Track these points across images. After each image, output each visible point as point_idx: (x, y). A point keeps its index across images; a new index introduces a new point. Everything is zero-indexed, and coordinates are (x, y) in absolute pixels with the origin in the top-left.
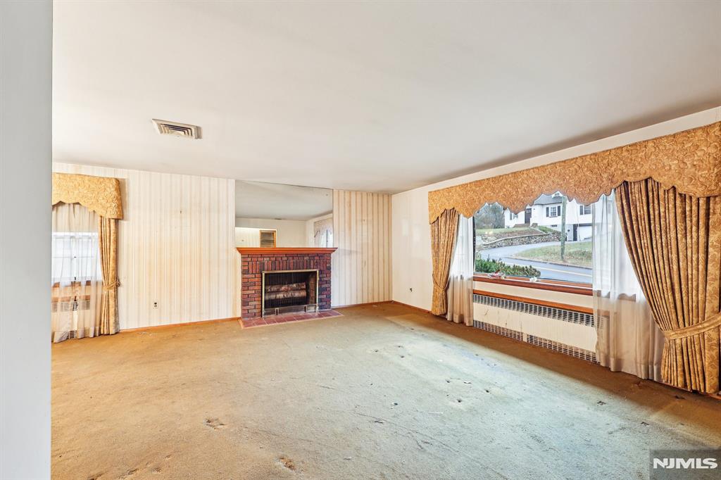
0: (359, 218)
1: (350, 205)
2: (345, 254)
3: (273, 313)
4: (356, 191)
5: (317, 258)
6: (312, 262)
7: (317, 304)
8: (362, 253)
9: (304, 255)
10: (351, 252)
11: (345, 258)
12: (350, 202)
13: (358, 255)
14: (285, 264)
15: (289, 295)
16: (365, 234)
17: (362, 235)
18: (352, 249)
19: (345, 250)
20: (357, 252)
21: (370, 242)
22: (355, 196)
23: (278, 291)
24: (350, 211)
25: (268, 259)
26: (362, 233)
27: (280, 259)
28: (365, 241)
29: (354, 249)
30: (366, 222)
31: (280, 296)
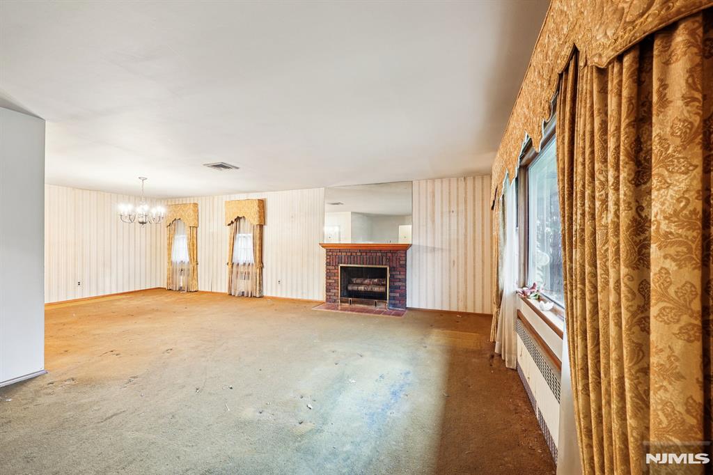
0: (446, 209)
1: (434, 196)
2: (427, 252)
3: (347, 302)
4: (441, 178)
5: (389, 254)
6: (384, 258)
7: (388, 301)
8: (450, 250)
9: (376, 252)
10: (434, 249)
11: (427, 255)
12: (433, 193)
13: (444, 254)
14: (359, 259)
15: (369, 289)
16: (454, 227)
17: (450, 230)
18: (436, 246)
19: (427, 247)
20: (442, 249)
21: (462, 238)
22: (440, 184)
23: (361, 284)
24: (433, 204)
25: (345, 254)
26: (450, 227)
27: (354, 254)
28: (454, 236)
29: (438, 245)
30: (455, 214)
31: (362, 288)
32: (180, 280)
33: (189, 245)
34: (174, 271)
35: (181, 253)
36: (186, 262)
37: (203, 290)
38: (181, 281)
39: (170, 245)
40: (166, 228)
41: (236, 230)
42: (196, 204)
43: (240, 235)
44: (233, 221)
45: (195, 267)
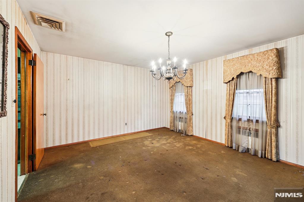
32: (179, 124)
33: (186, 100)
34: (175, 118)
35: (180, 106)
36: (184, 112)
37: (197, 135)
38: (180, 126)
39: (172, 101)
40: (169, 90)
41: (236, 87)
42: (192, 69)
43: (241, 91)
44: (235, 77)
45: (191, 117)
